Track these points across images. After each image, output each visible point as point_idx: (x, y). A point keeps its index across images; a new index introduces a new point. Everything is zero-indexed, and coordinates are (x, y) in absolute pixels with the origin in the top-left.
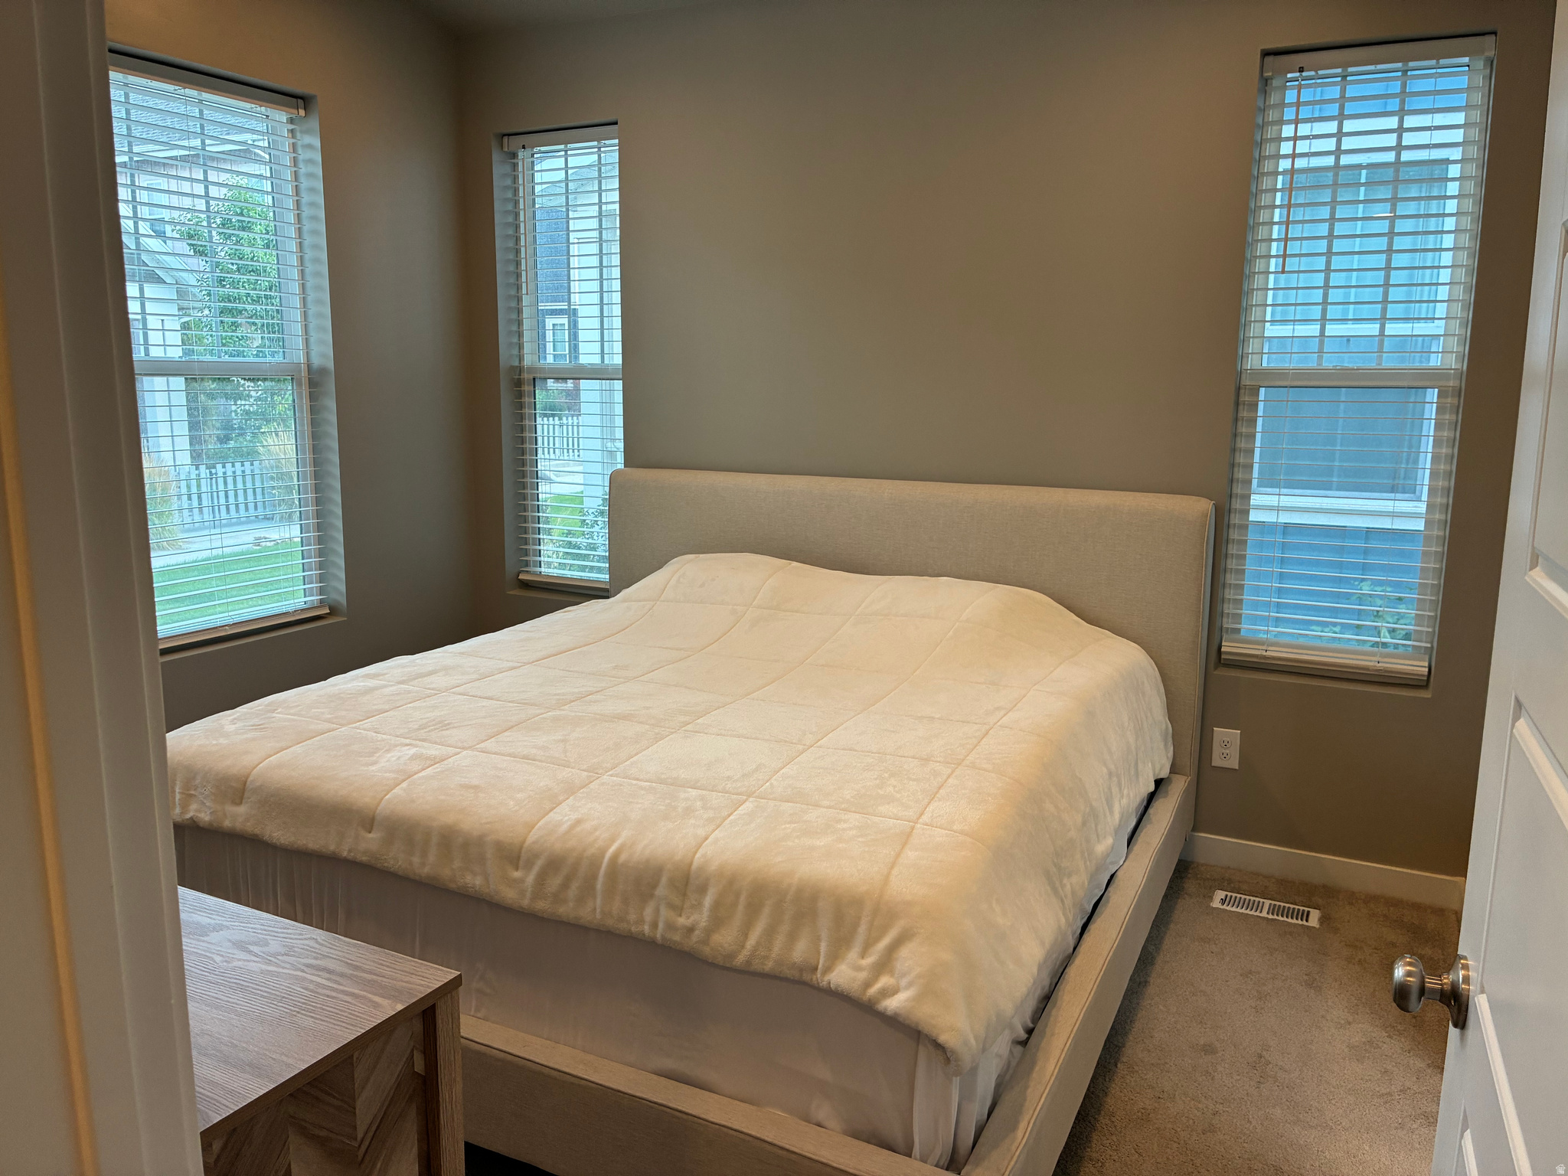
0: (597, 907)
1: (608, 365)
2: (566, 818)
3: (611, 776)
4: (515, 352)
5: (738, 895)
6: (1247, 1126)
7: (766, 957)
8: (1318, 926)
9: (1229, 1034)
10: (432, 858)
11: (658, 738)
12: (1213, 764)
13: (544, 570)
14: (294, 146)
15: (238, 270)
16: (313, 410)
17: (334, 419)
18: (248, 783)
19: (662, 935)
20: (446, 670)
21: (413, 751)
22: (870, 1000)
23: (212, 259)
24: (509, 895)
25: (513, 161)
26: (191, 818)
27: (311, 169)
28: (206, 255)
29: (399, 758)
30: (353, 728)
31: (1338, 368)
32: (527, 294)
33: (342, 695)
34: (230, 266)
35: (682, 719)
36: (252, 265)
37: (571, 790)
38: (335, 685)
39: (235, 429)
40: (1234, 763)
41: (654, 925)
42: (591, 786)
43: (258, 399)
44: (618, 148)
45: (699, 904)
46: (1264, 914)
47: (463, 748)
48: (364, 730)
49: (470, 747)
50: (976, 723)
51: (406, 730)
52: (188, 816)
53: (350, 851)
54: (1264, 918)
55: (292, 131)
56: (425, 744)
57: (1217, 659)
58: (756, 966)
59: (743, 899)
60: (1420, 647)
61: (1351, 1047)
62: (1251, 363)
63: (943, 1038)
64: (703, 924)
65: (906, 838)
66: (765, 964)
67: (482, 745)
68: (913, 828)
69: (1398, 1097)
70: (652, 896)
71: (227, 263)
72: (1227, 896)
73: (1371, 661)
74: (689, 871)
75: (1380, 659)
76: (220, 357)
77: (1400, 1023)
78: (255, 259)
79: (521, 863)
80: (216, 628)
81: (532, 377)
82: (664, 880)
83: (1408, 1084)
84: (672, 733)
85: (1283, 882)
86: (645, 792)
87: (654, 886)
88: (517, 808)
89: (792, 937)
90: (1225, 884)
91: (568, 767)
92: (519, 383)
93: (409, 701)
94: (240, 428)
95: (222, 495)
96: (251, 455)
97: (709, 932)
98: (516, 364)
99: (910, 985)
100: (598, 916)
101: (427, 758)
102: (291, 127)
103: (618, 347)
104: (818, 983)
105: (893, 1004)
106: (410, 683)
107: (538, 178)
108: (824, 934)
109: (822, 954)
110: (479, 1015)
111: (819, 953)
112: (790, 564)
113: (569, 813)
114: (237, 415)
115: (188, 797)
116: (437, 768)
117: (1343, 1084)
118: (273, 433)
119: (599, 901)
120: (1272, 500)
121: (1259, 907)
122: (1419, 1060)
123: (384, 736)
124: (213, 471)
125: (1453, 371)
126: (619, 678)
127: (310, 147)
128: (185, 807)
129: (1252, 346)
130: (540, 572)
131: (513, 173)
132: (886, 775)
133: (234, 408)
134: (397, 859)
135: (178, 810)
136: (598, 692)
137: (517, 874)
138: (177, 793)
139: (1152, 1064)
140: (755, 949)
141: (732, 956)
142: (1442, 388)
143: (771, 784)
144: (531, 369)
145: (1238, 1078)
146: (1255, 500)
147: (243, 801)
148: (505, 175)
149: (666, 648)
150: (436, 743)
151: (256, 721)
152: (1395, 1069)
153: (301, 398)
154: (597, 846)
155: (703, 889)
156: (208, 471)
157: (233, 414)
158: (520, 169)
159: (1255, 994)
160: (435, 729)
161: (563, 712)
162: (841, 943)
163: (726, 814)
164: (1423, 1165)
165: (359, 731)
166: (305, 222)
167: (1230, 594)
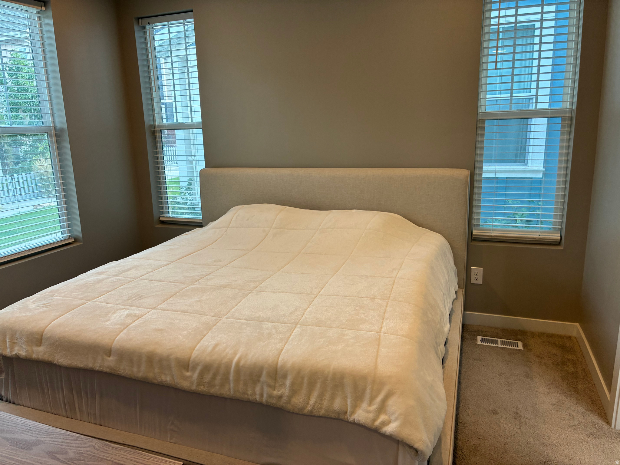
0: (231, 388)
1: (194, 122)
2: (210, 344)
3: (227, 318)
4: (152, 118)
5: (303, 378)
6: (520, 448)
7: (321, 408)
8: (523, 349)
9: (501, 404)
10: (143, 368)
11: (244, 296)
12: (472, 283)
13: (171, 215)
14: (40, 24)
15: (18, 90)
16: (59, 148)
17: (69, 152)
18: (44, 335)
19: (266, 400)
20: (136, 267)
21: (127, 312)
22: (376, 427)
23: (5, 86)
24: (185, 385)
25: (144, 30)
26: (16, 354)
27: (49, 35)
28: (3, 84)
29: (120, 317)
30: (94, 302)
31: (519, 110)
32: (156, 92)
33: (87, 284)
34: (14, 88)
35: (253, 285)
36: (23, 88)
37: (209, 327)
38: (82, 279)
39: (21, 159)
40: (480, 282)
41: (262, 395)
42: (218, 324)
43: (30, 145)
44: (193, 23)
45: (283, 384)
46: (500, 346)
47: (151, 309)
48: (100, 302)
49: (154, 308)
50: (387, 277)
51: (121, 301)
52: (14, 353)
53: (100, 367)
54: (500, 347)
55: (39, 17)
56: (132, 308)
57: (472, 239)
58: (316, 413)
59: (306, 380)
60: (556, 228)
61: (553, 405)
62: (482, 110)
63: (416, 446)
64: (287, 394)
65: (378, 341)
66: (320, 412)
67: (160, 306)
68: (380, 336)
69: (578, 427)
70: (259, 381)
71: (13, 87)
72: (482, 338)
73: (536, 235)
74: (277, 369)
75: (540, 234)
76: (12, 125)
77: (569, 392)
78: (25, 85)
79: (190, 368)
80: (20, 252)
81: (160, 129)
82: (264, 373)
83: (581, 420)
84: (250, 293)
85: (503, 330)
86: (245, 326)
87: (259, 376)
88: (184, 340)
89: (333, 398)
90: (480, 333)
91: (205, 315)
92: (154, 132)
93: (120, 285)
94: (23, 158)
95: (18, 190)
96: (30, 170)
97: (290, 397)
98: (152, 123)
99: (396, 419)
100: (232, 392)
101: (135, 316)
102: (39, 15)
103: (199, 114)
104: (348, 419)
105: (389, 429)
106: (120, 276)
107: (156, 38)
108: (349, 396)
109: (349, 405)
110: (171, 441)
111: (347, 404)
112: (286, 208)
113: (211, 340)
114: (21, 152)
115: (13, 344)
116: (140, 321)
117: (554, 423)
118: (39, 160)
119: (232, 385)
120: (492, 168)
121: (496, 342)
122: (582, 408)
123: (111, 305)
124: (13, 177)
125: (568, 110)
126: (217, 266)
127: (48, 24)
128: (12, 349)
129: (482, 102)
130: (169, 216)
131: (145, 36)
132: (358, 308)
133: (20, 149)
134: (125, 369)
135: (8, 350)
136: (210, 274)
137: (188, 374)
138: (7, 342)
139: (473, 422)
140: (314, 406)
141: (303, 408)
142: (562, 117)
143: (305, 317)
144: (159, 126)
145: (511, 425)
146: (485, 168)
147: (42, 345)
148: (141, 37)
149: (236, 250)
150: (137, 307)
151: (45, 302)
152: (573, 413)
153: (52, 143)
154: (228, 357)
155: (285, 377)
156: (10, 177)
157: (20, 152)
158: (148, 34)
159: (507, 383)
160: (136, 299)
161: (196, 286)
162: (358, 398)
163: (288, 335)
164: (598, 459)
165: (98, 303)
166: (49, 66)
167: (475, 210)
